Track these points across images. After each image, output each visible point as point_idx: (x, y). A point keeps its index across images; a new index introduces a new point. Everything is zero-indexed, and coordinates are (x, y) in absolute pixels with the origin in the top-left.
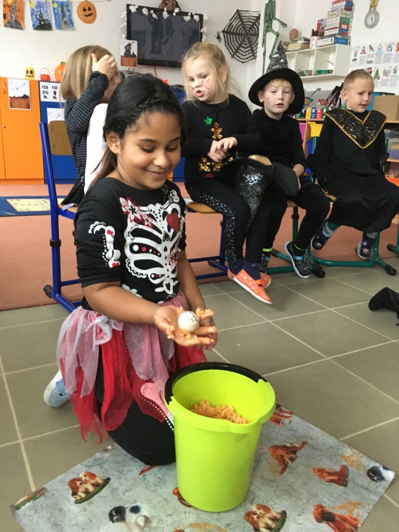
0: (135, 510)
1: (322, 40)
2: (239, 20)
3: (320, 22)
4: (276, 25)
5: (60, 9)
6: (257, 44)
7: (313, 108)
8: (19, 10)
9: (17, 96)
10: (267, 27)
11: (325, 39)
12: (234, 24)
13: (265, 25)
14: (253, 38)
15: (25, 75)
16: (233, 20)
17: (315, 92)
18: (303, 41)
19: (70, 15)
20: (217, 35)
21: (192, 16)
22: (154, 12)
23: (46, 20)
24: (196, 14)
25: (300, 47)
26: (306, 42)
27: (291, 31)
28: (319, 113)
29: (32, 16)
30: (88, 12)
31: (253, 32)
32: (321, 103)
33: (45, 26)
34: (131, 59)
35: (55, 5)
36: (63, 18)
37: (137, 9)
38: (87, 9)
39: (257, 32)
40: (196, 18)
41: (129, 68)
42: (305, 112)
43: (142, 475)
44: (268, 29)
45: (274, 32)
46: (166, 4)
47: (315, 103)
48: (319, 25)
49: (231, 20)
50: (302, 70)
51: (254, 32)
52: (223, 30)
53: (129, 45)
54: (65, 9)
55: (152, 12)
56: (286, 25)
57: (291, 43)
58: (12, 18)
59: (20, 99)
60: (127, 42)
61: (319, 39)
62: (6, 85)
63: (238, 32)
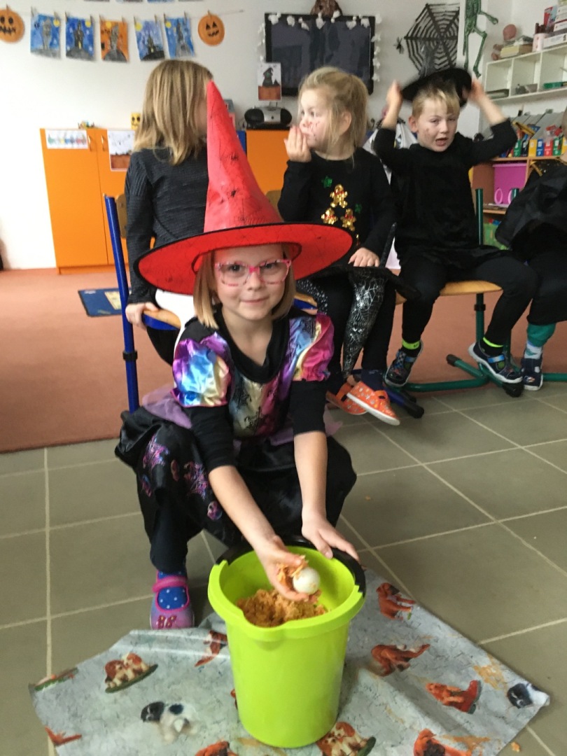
0: (177, 709)
1: (551, 38)
2: (429, 18)
3: (548, 12)
4: (482, 22)
5: (175, 29)
6: (456, 52)
7: (538, 141)
8: (121, 36)
9: (119, 152)
10: (470, 26)
11: (555, 37)
12: (422, 25)
13: (466, 23)
14: (451, 43)
15: (130, 124)
16: (421, 18)
17: (544, 114)
18: (521, 42)
19: (189, 37)
20: (396, 42)
21: (358, 20)
22: (303, 20)
23: (157, 46)
24: (364, 17)
25: (518, 51)
26: (527, 43)
27: (505, 29)
28: (548, 147)
29: (138, 42)
30: (212, 30)
31: (450, 33)
32: (551, 133)
33: (156, 55)
34: (273, 90)
35: (169, 25)
36: (179, 41)
37: (280, 19)
38: (211, 25)
39: (456, 34)
40: (365, 22)
41: (270, 103)
42: (528, 146)
43: (199, 666)
44: (471, 27)
45: (479, 32)
46: (321, 8)
47: (542, 133)
48: (547, 16)
49: (417, 20)
50: (521, 85)
51: (452, 34)
52: (405, 35)
53: (270, 70)
54: (182, 29)
55: (301, 20)
56: (497, 21)
57: (506, 45)
58: (112, 47)
59: (123, 157)
60: (266, 66)
61: (546, 37)
62: (106, 140)
63: (428, 36)
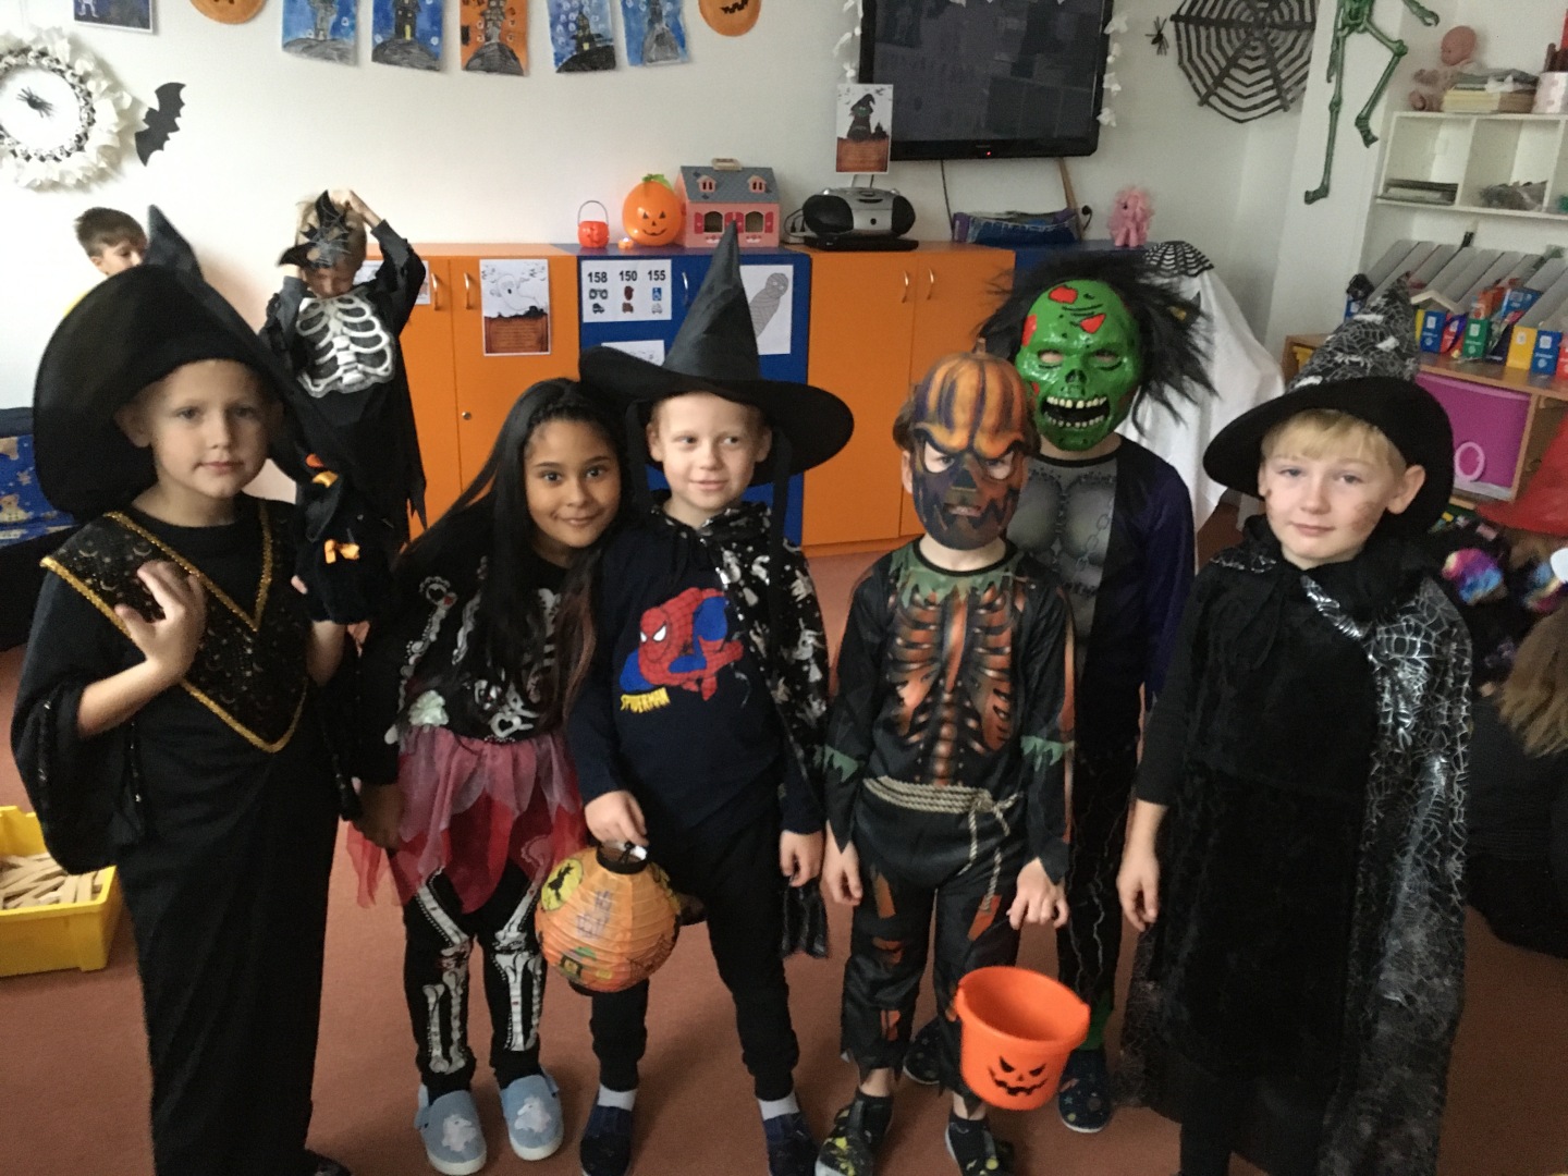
7: (1541, 333)
8: (514, 12)
9: (507, 313)
10: (1353, 15)
13: (1341, 7)
14: (1290, 41)
17: (1540, 261)
18: (1508, 86)
19: (676, 14)
20: (1155, 32)
23: (599, 36)
25: (1496, 107)
26: (1523, 88)
27: (1449, 36)
29: (553, 25)
33: (595, 58)
34: (872, 150)
36: (651, 23)
44: (1357, 20)
45: (1382, 38)
52: (1174, 12)
53: (867, 101)
56: (1434, 16)
58: (488, 39)
59: (519, 322)
60: (861, 90)
62: (475, 283)
63: (1225, 16)
